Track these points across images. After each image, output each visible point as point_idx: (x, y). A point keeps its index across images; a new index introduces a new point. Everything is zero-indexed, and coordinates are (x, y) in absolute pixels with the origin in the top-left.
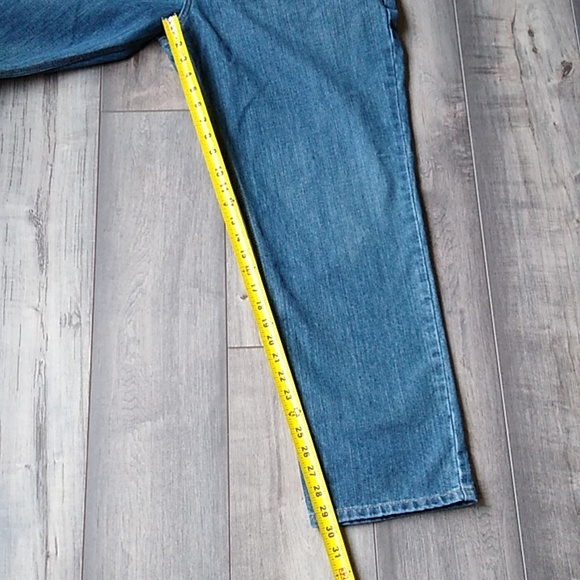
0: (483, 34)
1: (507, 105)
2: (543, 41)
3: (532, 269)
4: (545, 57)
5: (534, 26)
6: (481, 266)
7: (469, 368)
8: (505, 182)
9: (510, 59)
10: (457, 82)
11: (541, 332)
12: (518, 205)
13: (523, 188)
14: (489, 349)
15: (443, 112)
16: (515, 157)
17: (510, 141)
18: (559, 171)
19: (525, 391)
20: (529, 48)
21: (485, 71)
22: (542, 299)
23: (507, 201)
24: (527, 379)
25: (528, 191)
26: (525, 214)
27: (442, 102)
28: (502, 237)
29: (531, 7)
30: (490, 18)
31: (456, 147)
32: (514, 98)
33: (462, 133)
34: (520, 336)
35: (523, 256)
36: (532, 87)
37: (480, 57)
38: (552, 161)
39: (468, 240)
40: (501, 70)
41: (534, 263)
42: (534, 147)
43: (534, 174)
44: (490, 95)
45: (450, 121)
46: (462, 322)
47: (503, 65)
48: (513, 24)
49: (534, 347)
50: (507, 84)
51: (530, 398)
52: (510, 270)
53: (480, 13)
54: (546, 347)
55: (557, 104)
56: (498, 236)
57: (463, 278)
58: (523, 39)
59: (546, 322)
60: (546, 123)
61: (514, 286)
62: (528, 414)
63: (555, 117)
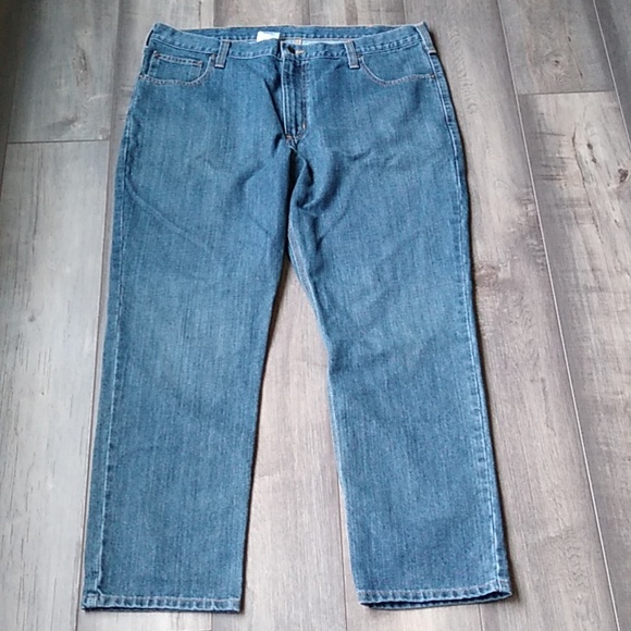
0: (548, 147)
1: (573, 206)
2: (601, 153)
3: (603, 343)
4: (603, 165)
5: (593, 140)
6: (558, 341)
7: (552, 429)
8: (575, 270)
9: (573, 168)
10: (528, 187)
11: (616, 397)
12: (588, 290)
13: (591, 275)
14: (569, 412)
15: (516, 212)
16: (583, 249)
17: (577, 236)
18: (623, 260)
19: (605, 448)
20: (589, 159)
21: (552, 178)
22: (614, 369)
23: (577, 285)
24: (605, 437)
25: (596, 277)
26: (594, 296)
27: (515, 204)
28: (575, 316)
29: (589, 125)
30: (553, 134)
31: (530, 241)
32: (578, 200)
33: (534, 230)
34: (596, 401)
35: (595, 333)
36: (594, 191)
37: (546, 166)
38: (616, 252)
39: (545, 319)
40: (566, 178)
41: (606, 338)
42: (599, 241)
43: (600, 263)
44: (557, 197)
45: (523, 219)
46: (544, 390)
47: (566, 173)
48: (573, 139)
49: (610, 410)
50: (572, 189)
51: (609, 454)
52: (584, 344)
53: (544, 131)
54: (621, 409)
55: (617, 204)
56: (572, 316)
57: (542, 352)
58: (584, 151)
59: (619, 390)
60: (608, 220)
61: (589, 359)
62: (608, 468)
63: (616, 216)
